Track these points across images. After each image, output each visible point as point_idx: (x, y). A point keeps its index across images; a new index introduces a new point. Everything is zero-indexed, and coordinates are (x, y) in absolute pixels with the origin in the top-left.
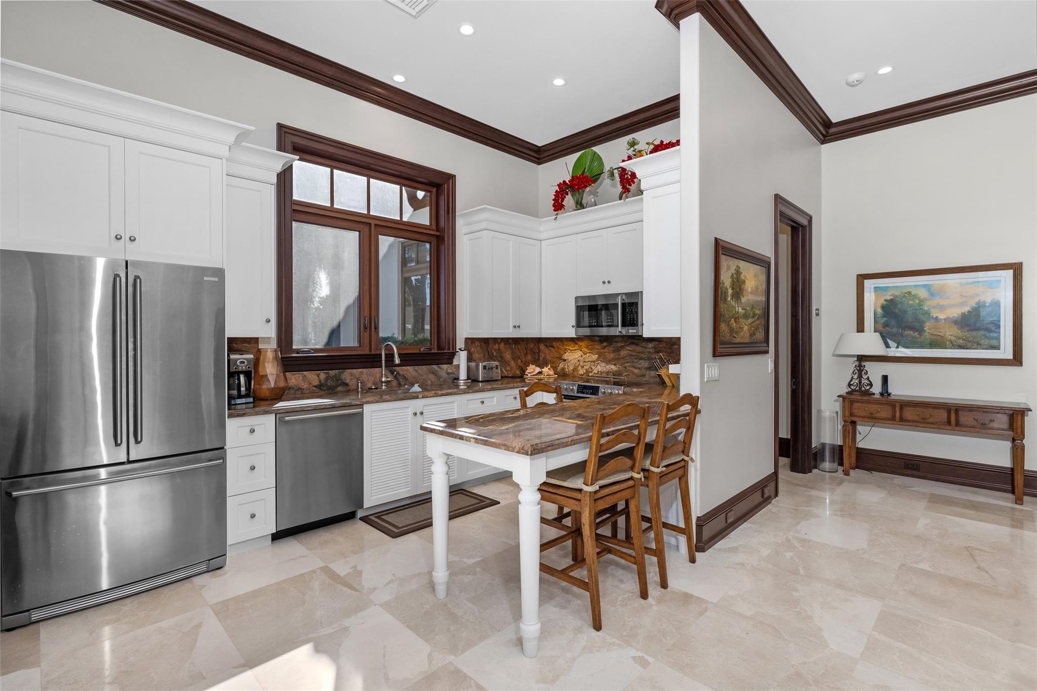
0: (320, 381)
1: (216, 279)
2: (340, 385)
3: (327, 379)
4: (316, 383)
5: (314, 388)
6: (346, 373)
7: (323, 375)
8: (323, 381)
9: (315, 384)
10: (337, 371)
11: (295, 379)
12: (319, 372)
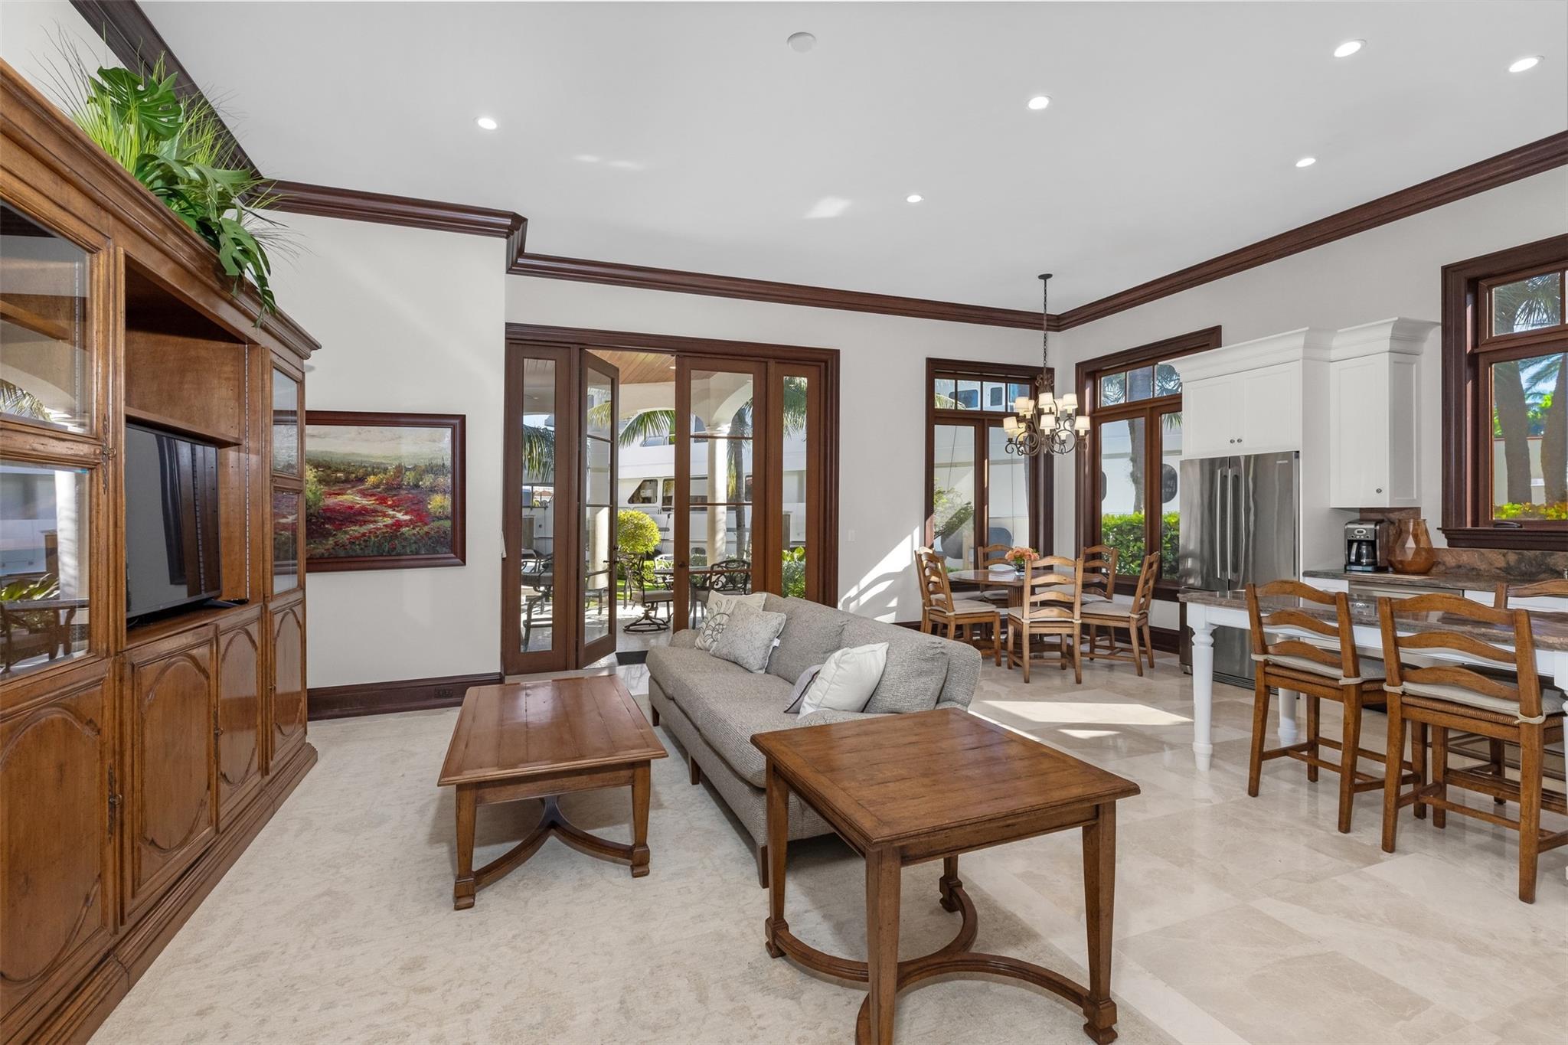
0: (1508, 563)
1: (1286, 462)
2: (1544, 572)
3: (1519, 561)
4: (1503, 564)
5: (1498, 571)
6: (1555, 556)
7: (1512, 557)
8: (1512, 564)
9: (1499, 566)
10: (1538, 552)
11: (1468, 557)
12: (1505, 551)
